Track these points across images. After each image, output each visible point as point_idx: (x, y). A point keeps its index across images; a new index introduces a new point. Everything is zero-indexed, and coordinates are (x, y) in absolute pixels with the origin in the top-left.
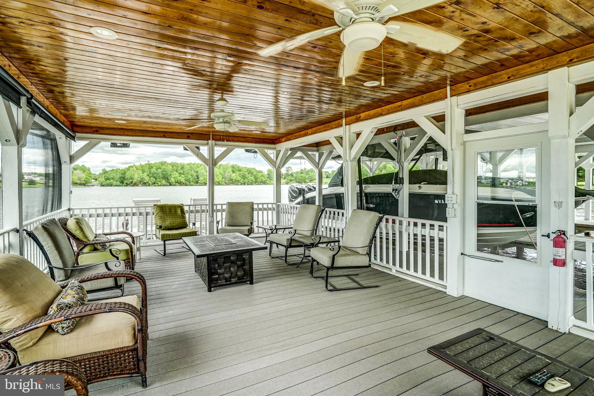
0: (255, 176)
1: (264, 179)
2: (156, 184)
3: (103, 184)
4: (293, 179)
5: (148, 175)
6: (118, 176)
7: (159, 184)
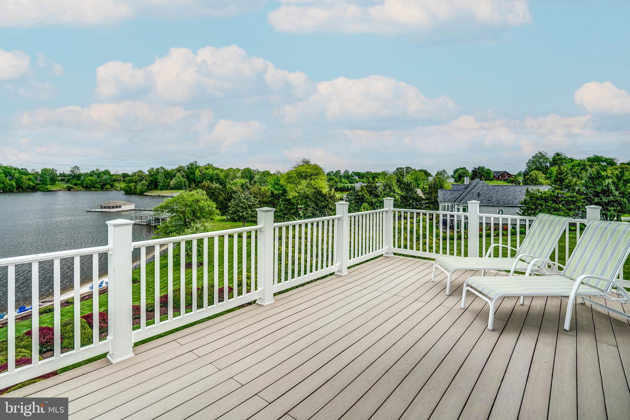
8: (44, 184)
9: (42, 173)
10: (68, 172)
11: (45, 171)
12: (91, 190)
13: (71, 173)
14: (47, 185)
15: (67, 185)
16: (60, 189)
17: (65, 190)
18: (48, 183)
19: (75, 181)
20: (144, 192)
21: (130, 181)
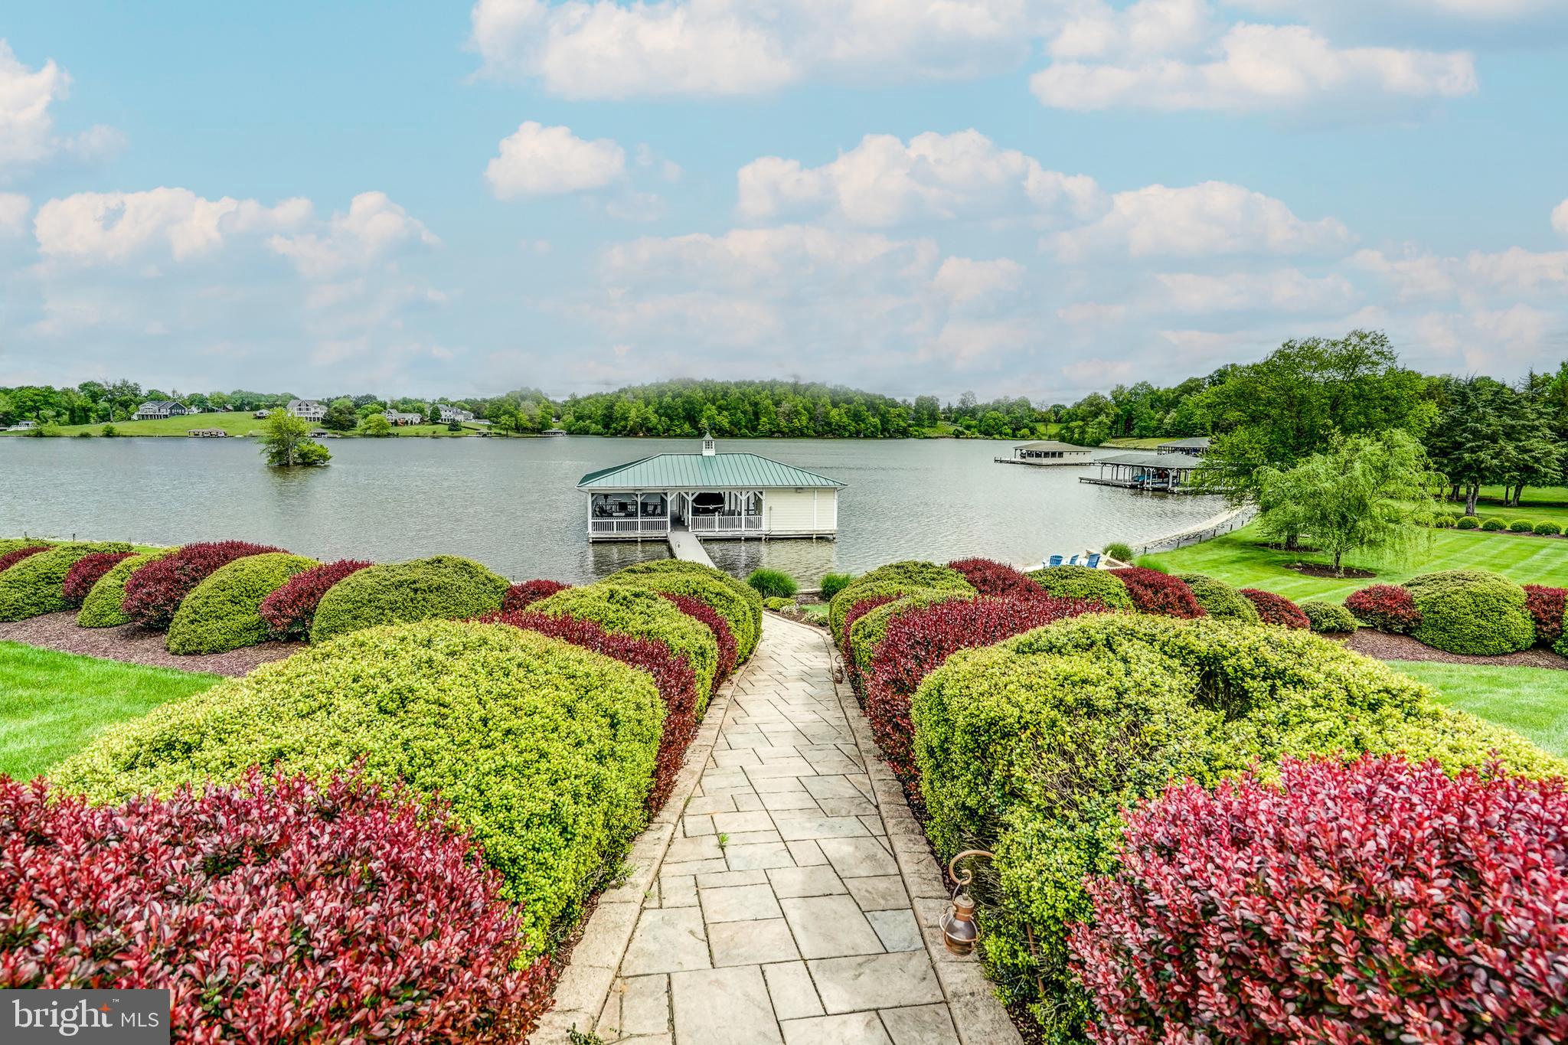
0: (882, 415)
1: (902, 424)
2: (671, 433)
3: (573, 428)
4: (974, 423)
5: (656, 412)
6: (599, 412)
7: (678, 431)
8: (918, 425)
9: (917, 403)
10: (955, 405)
11: (921, 403)
12: (995, 438)
13: (961, 405)
14: (923, 426)
15: (955, 428)
16: (945, 435)
17: (951, 437)
18: (926, 423)
19: (967, 419)
20: (1101, 442)
21: (1073, 416)
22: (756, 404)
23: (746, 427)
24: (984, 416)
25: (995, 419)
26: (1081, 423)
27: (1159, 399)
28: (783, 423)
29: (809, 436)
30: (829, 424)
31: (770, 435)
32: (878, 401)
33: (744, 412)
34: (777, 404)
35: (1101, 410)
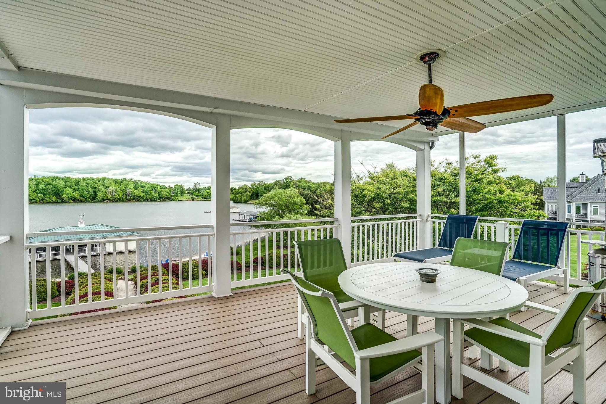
8: (176, 196)
9: (175, 188)
10: (192, 187)
11: (176, 186)
12: (208, 200)
13: (194, 188)
14: (178, 196)
15: (192, 196)
16: (187, 199)
17: (190, 200)
18: (179, 195)
19: (197, 193)
20: (248, 201)
21: (237, 193)
22: (95, 188)
23: (89, 198)
24: (204, 192)
25: (208, 193)
26: (240, 195)
27: (267, 187)
28: (109, 196)
29: (123, 201)
30: (134, 196)
31: (103, 201)
32: (157, 187)
33: (88, 192)
34: (106, 188)
35: (247, 190)
